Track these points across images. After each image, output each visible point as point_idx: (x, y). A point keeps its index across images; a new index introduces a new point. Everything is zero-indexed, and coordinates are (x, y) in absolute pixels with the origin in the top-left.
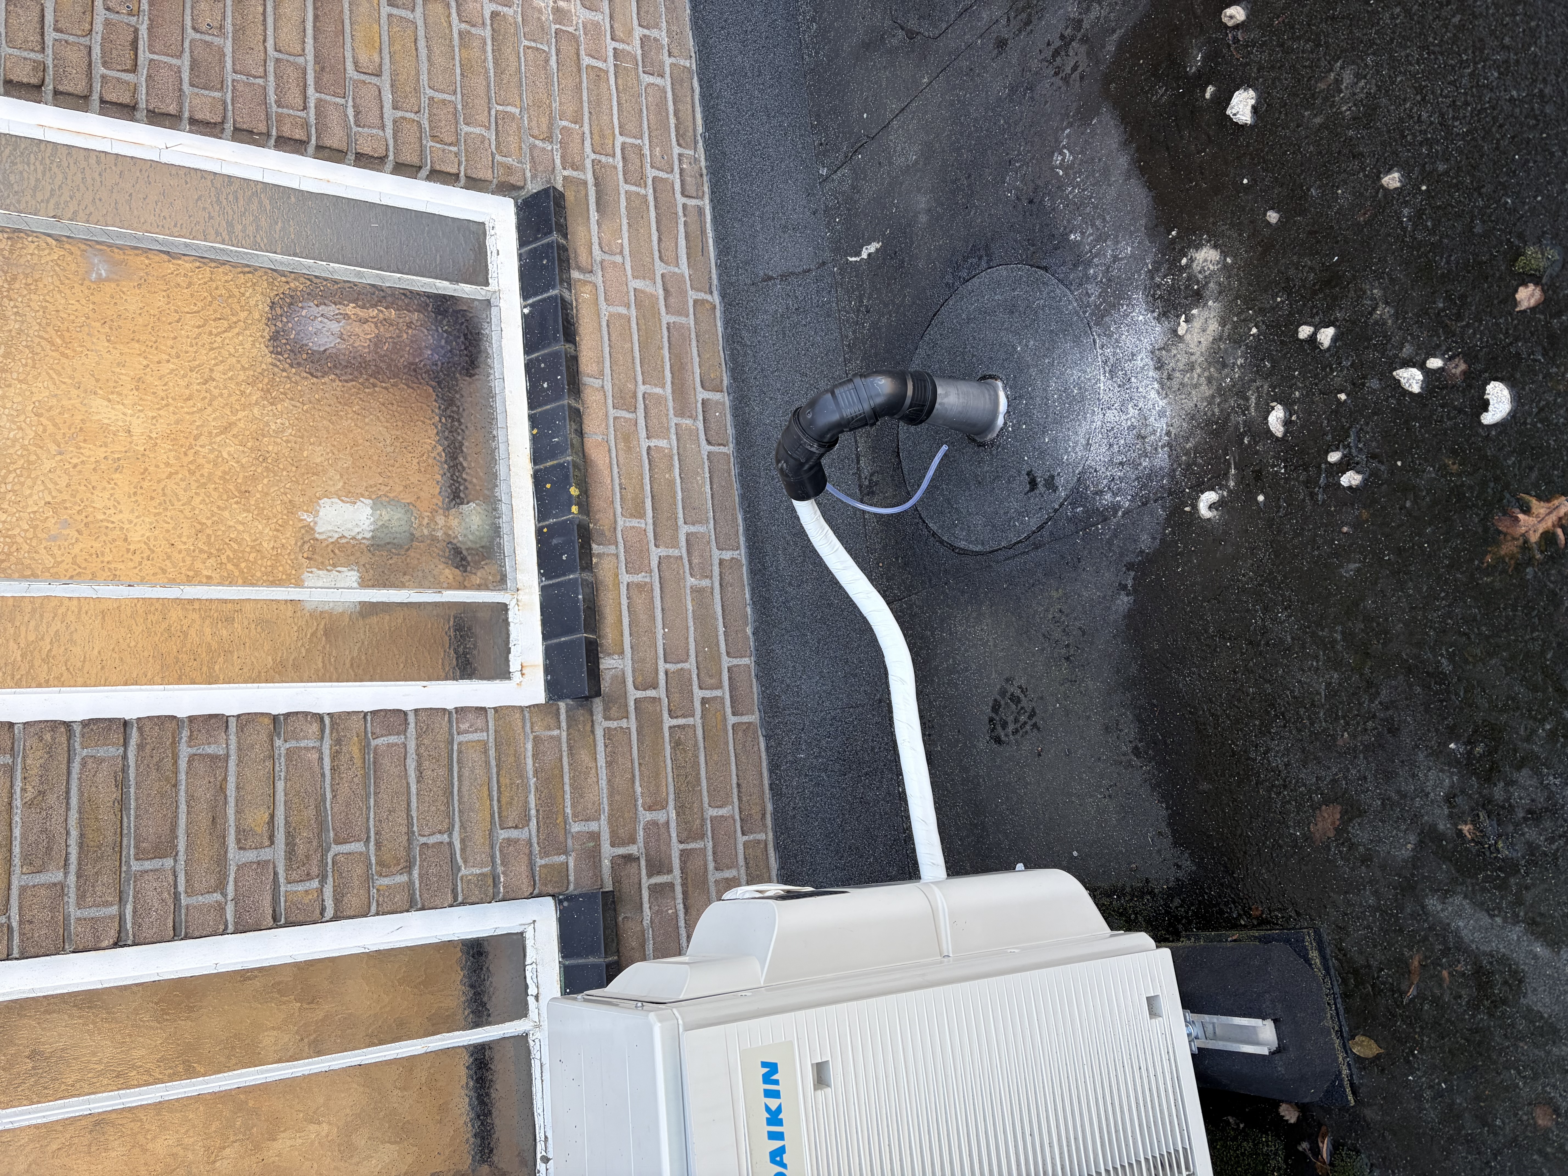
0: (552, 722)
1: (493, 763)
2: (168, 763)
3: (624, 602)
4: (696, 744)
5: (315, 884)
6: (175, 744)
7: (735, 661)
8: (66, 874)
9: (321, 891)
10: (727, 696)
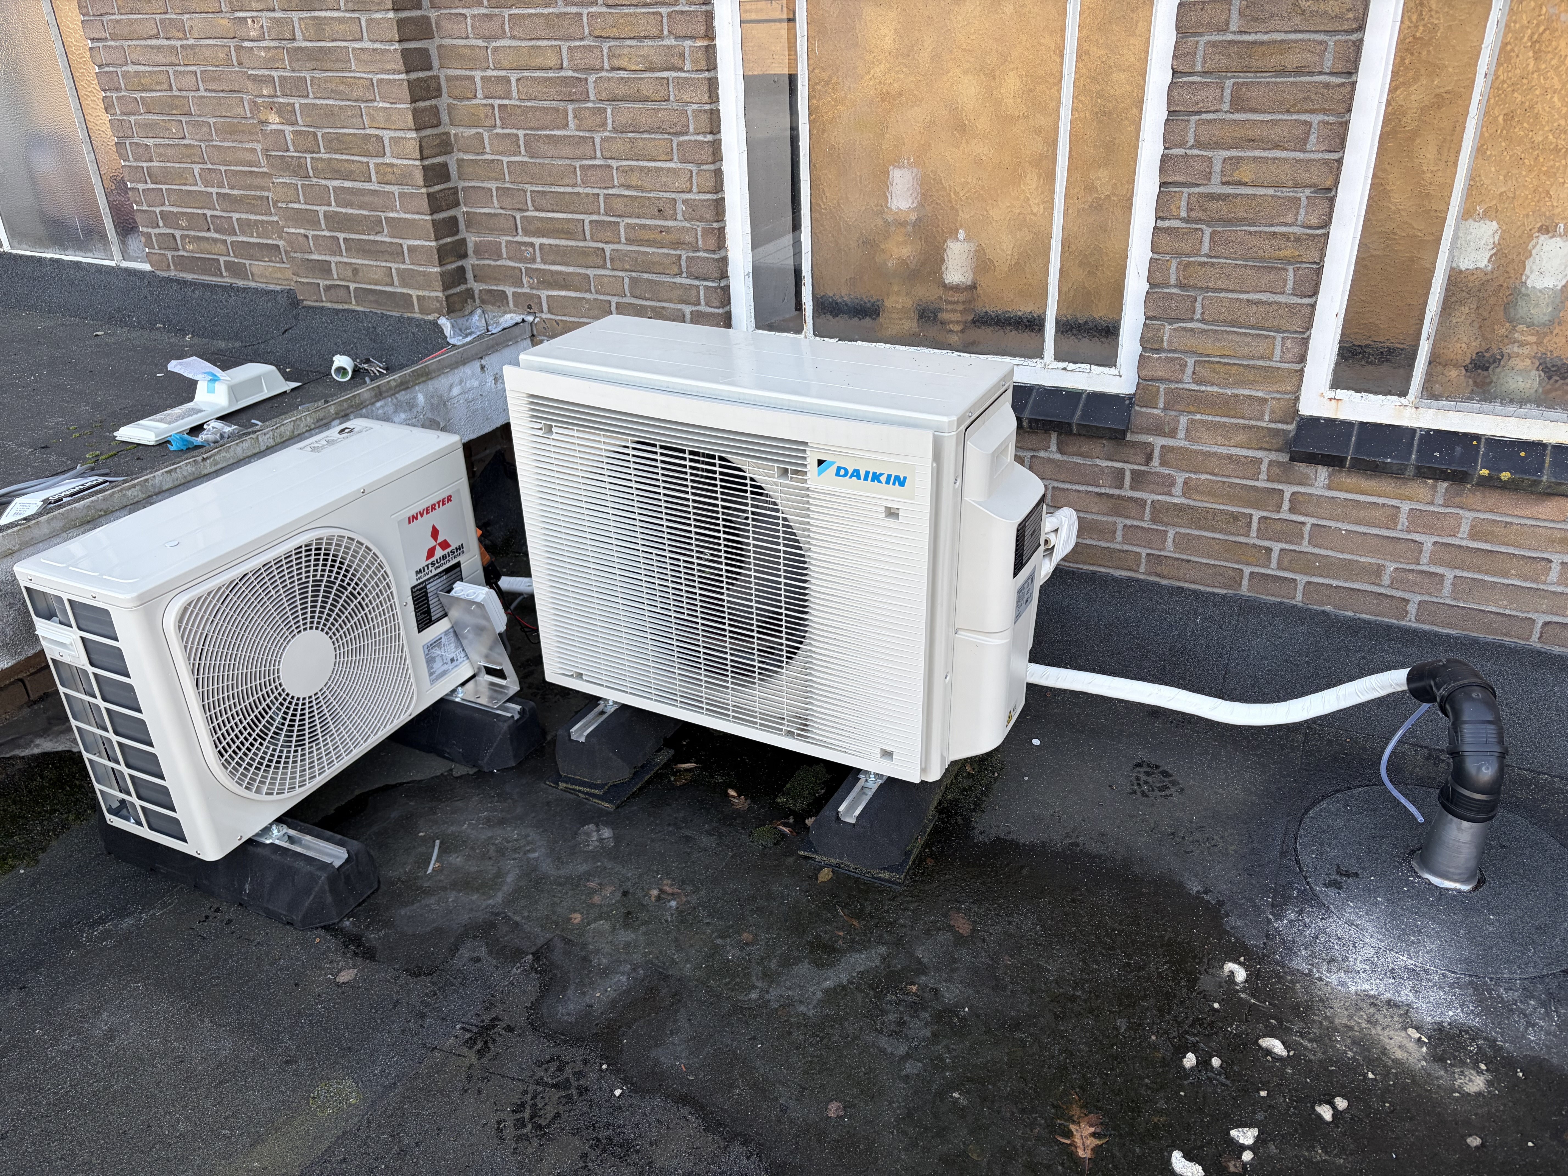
0: (1276, 416)
1: (1252, 363)
2: (1309, 106)
3: (1381, 501)
4: (1231, 533)
5: (1183, 214)
6: (1324, 111)
7: (1300, 588)
8: (1234, 33)
9: (1177, 218)
10: (1269, 572)
